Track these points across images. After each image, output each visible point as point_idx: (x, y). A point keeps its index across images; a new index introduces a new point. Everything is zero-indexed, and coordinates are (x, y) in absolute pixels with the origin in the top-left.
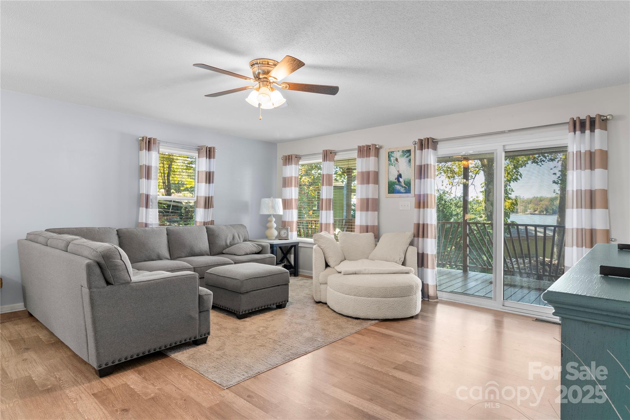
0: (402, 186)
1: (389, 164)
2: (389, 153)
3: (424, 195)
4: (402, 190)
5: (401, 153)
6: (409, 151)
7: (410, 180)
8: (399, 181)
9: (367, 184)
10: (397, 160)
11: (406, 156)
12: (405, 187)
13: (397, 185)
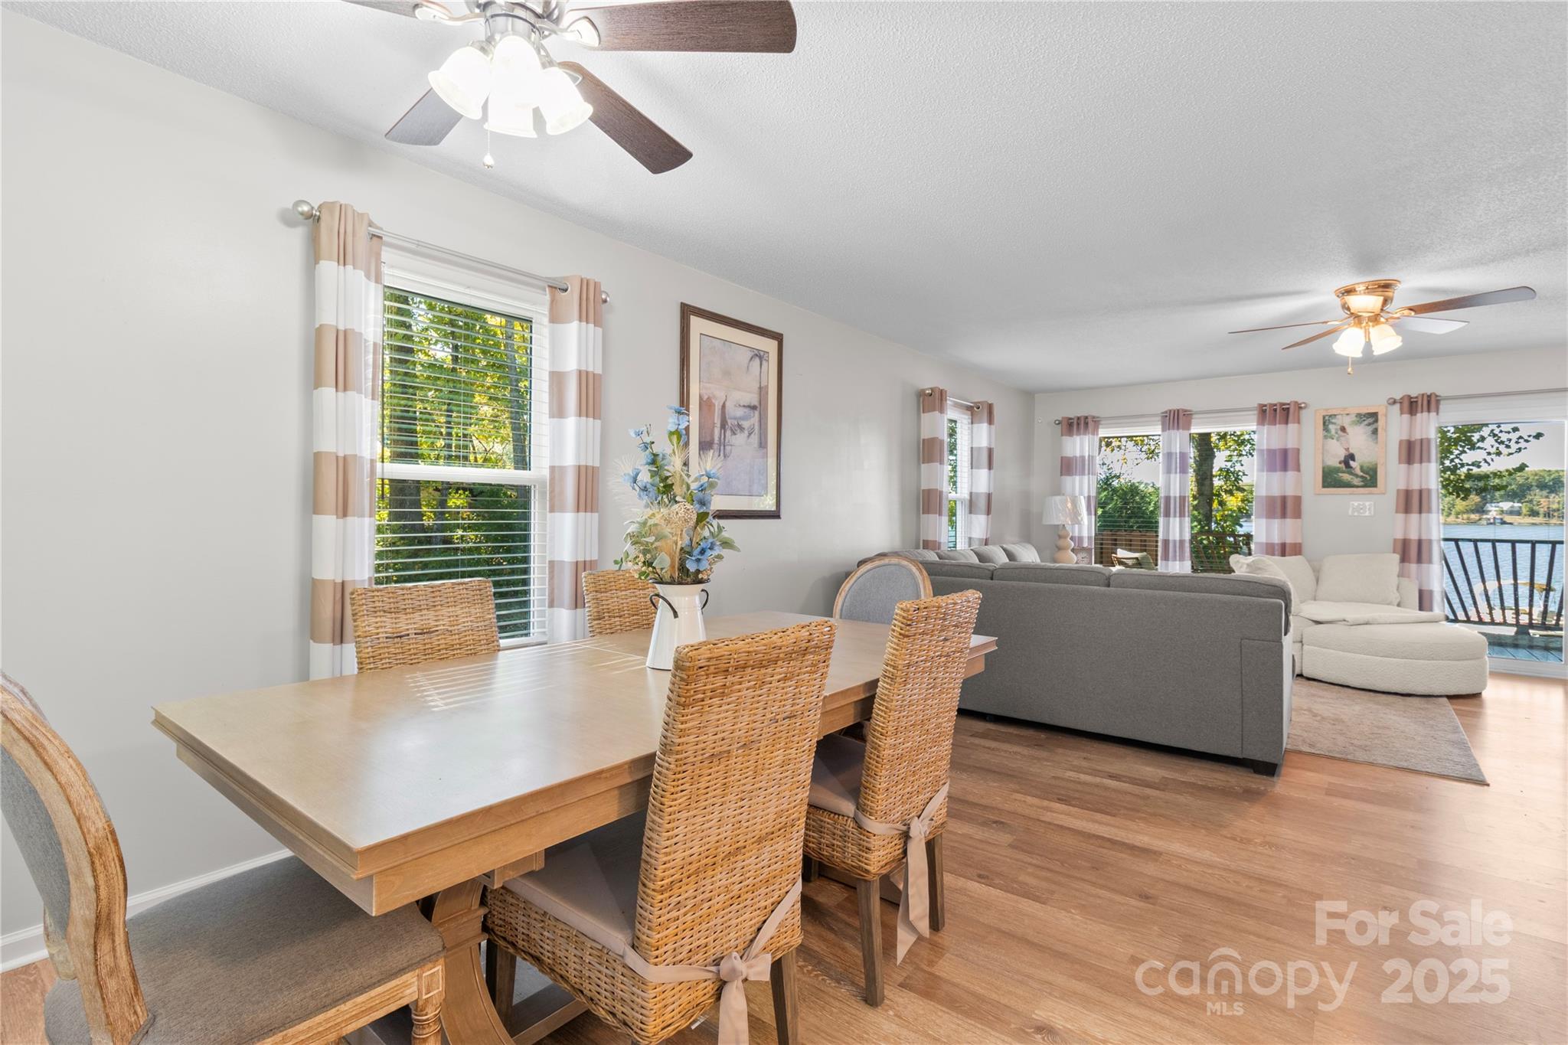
0: (1357, 476)
1: (1325, 437)
2: (1324, 417)
3: (1421, 491)
4: (1356, 481)
5: (1355, 419)
6: (1374, 416)
7: (1376, 464)
8: (1348, 465)
9: (1281, 470)
10: (1343, 429)
11: (1366, 422)
12: (1362, 477)
13: (1344, 472)
